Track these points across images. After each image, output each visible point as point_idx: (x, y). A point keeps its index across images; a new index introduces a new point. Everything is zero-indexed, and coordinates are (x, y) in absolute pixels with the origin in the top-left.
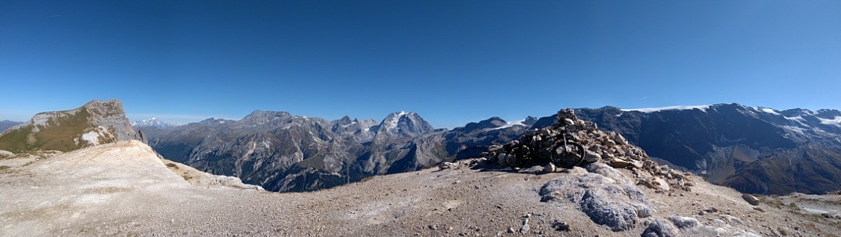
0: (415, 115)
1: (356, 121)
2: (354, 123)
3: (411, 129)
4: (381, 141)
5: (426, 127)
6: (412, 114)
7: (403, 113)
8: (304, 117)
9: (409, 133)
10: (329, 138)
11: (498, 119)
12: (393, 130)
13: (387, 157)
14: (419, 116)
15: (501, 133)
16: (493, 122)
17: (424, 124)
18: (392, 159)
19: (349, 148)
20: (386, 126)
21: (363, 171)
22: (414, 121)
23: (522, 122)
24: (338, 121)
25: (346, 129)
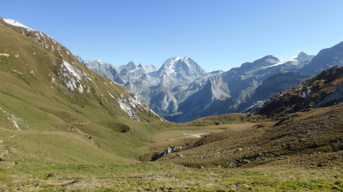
0: (189, 59)
1: (140, 66)
2: (138, 68)
3: (187, 73)
4: (167, 84)
5: (199, 71)
6: (187, 58)
7: (178, 59)
8: (99, 61)
9: (187, 77)
10: (124, 81)
11: (271, 57)
12: (172, 75)
13: (176, 97)
14: (192, 61)
15: (283, 68)
16: (267, 60)
17: (197, 67)
18: (181, 99)
19: (141, 90)
20: (166, 71)
21: (161, 110)
22: (188, 65)
23: (294, 59)
24: (124, 66)
25: (133, 74)
